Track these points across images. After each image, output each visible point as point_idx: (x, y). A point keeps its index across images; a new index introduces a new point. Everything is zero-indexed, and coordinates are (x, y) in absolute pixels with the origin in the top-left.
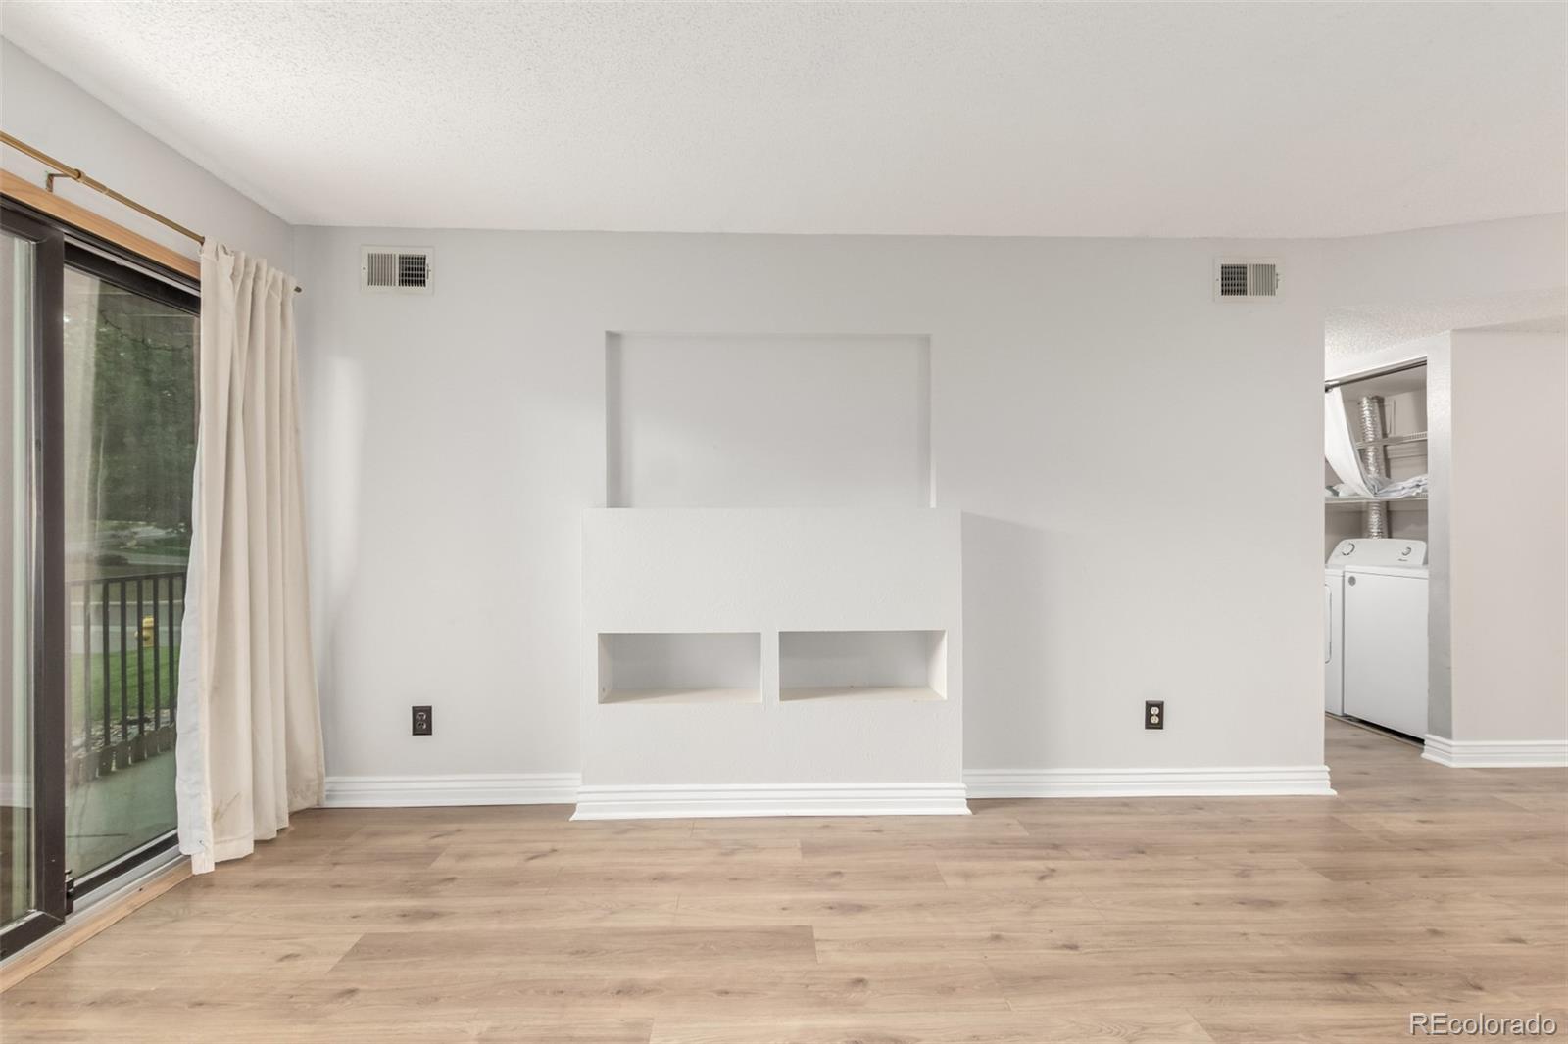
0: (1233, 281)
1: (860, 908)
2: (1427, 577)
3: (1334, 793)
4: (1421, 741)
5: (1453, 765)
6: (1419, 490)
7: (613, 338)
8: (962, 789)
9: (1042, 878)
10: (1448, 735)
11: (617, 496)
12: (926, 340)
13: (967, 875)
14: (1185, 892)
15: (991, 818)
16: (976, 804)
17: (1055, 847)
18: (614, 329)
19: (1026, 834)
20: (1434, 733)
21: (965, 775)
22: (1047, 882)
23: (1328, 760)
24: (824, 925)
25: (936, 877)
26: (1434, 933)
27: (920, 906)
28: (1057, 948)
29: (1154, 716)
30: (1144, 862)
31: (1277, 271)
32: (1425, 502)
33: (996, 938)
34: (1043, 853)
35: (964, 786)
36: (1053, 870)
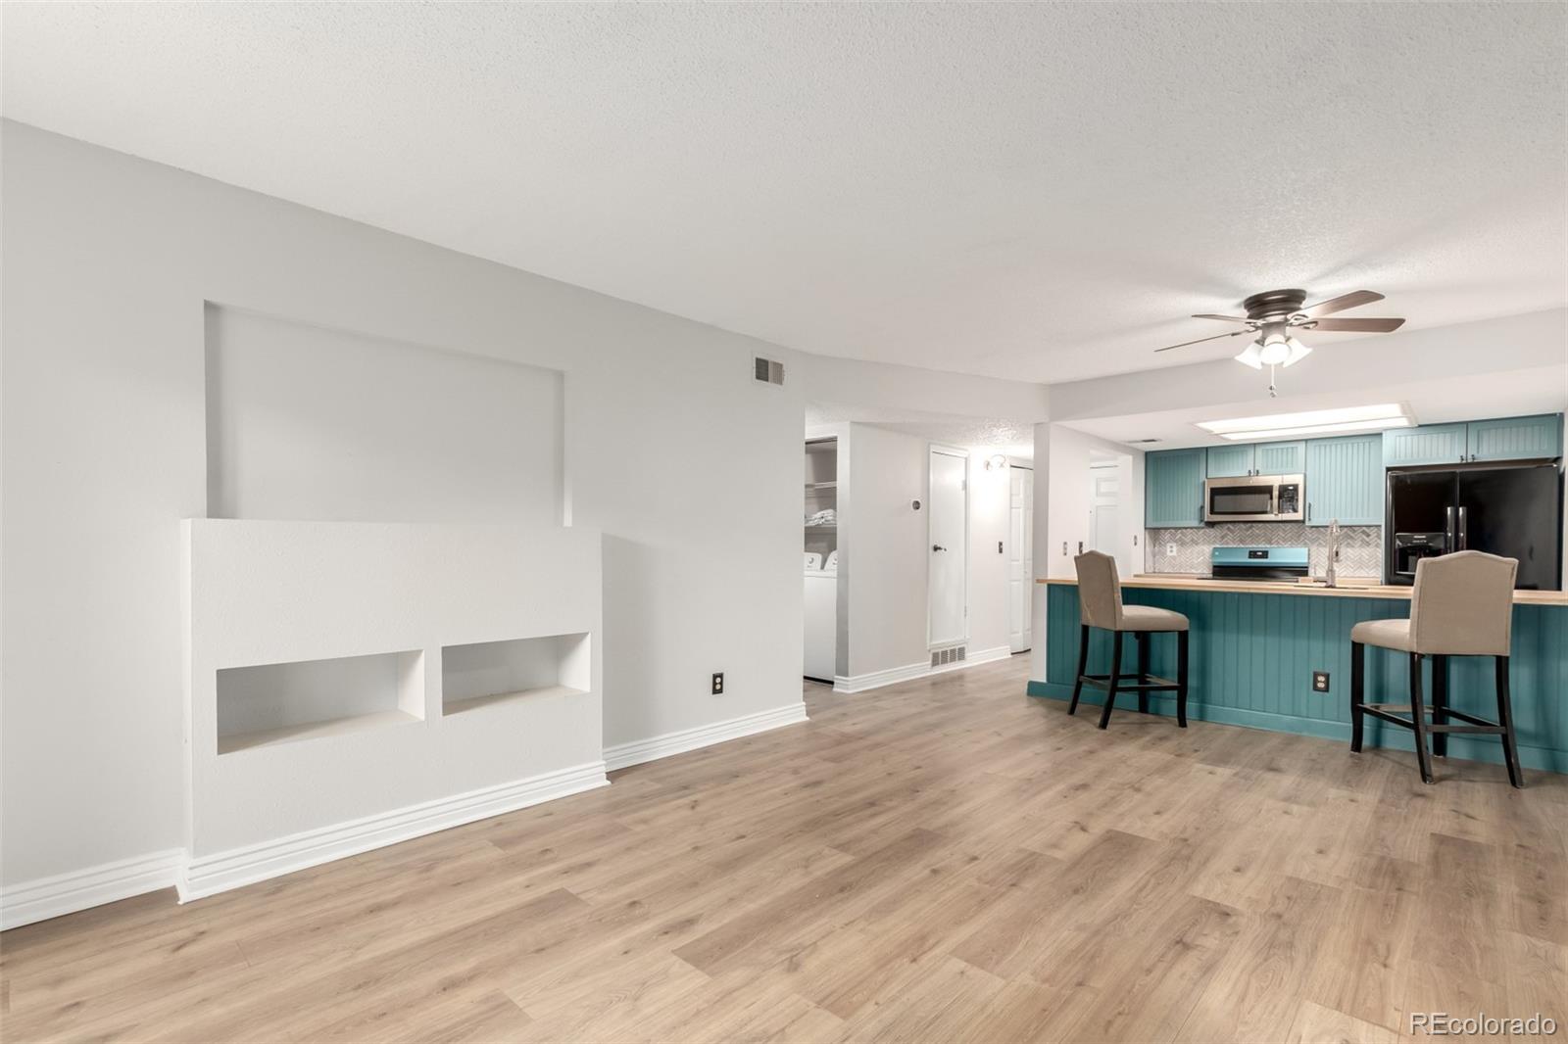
0: (763, 370)
1: (589, 865)
2: (835, 576)
3: (808, 719)
4: (832, 683)
5: (850, 692)
6: (823, 520)
7: (210, 308)
8: (600, 766)
9: (693, 808)
10: (846, 674)
11: (219, 504)
12: (560, 376)
13: (644, 821)
14: (777, 790)
15: (626, 784)
16: (612, 776)
17: (686, 788)
18: (214, 299)
19: (658, 786)
20: (839, 675)
21: (604, 754)
22: (698, 809)
23: (805, 698)
24: (573, 884)
25: (624, 829)
26: (890, 774)
27: (629, 849)
28: (734, 840)
29: (717, 685)
30: (742, 781)
31: (784, 368)
32: (836, 528)
33: (696, 848)
34: (681, 793)
35: (604, 762)
36: (696, 801)
